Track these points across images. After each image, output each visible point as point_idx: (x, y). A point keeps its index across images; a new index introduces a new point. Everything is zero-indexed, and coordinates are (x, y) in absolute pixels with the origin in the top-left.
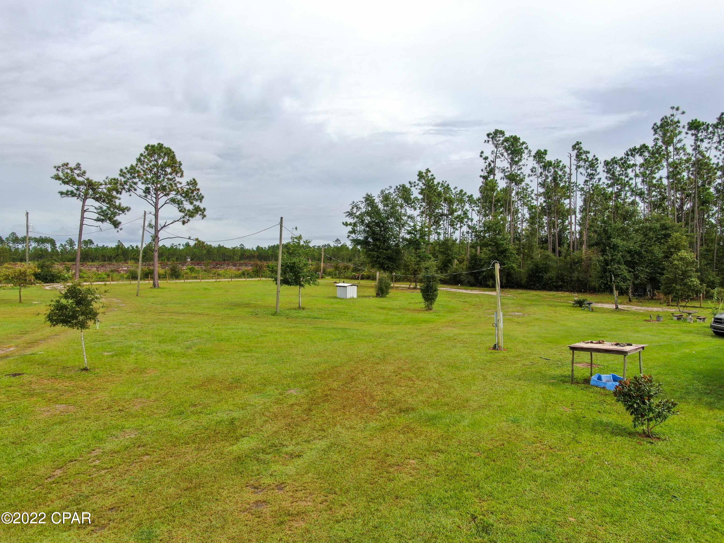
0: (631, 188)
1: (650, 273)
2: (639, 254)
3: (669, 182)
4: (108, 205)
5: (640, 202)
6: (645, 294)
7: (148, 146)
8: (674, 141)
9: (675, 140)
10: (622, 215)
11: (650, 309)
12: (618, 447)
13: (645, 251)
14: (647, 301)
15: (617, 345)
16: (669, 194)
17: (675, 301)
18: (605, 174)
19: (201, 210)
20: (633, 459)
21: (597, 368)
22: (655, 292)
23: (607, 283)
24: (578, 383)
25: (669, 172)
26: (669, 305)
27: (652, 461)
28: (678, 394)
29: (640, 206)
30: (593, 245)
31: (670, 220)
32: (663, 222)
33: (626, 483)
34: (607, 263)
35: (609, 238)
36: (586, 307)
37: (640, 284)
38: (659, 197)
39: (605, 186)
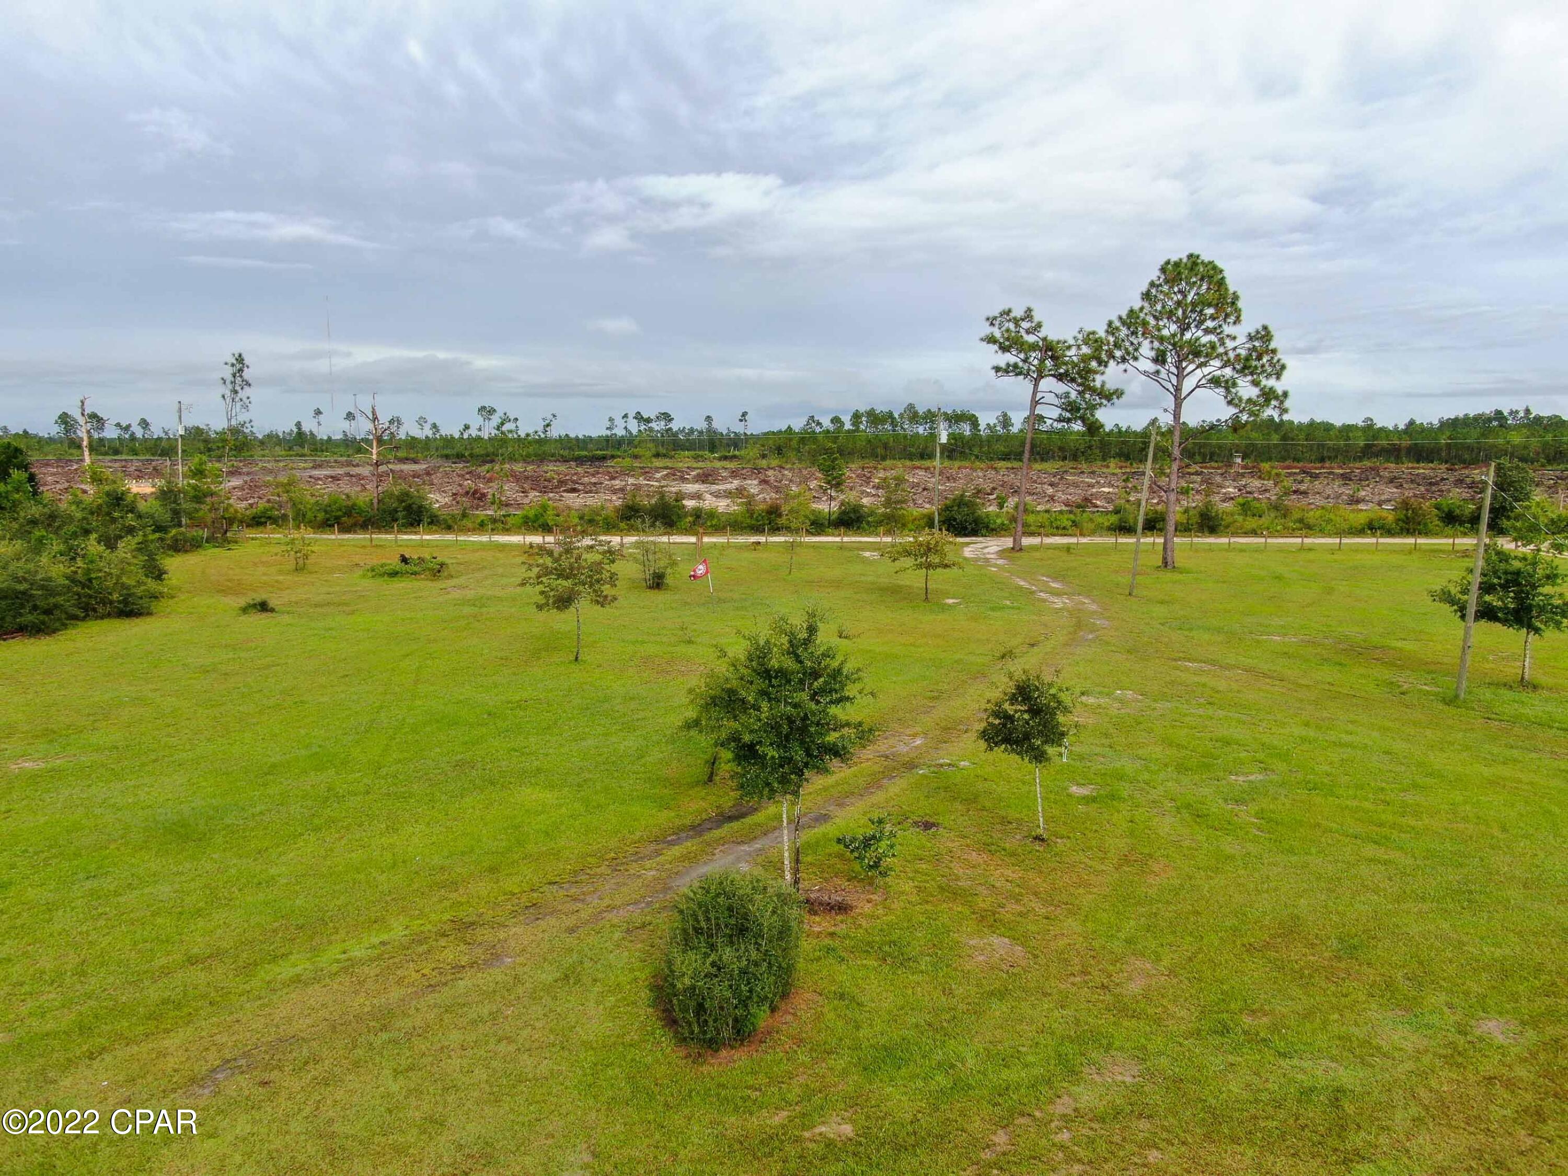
4: (1080, 388)
7: (1168, 263)
19: (1276, 398)
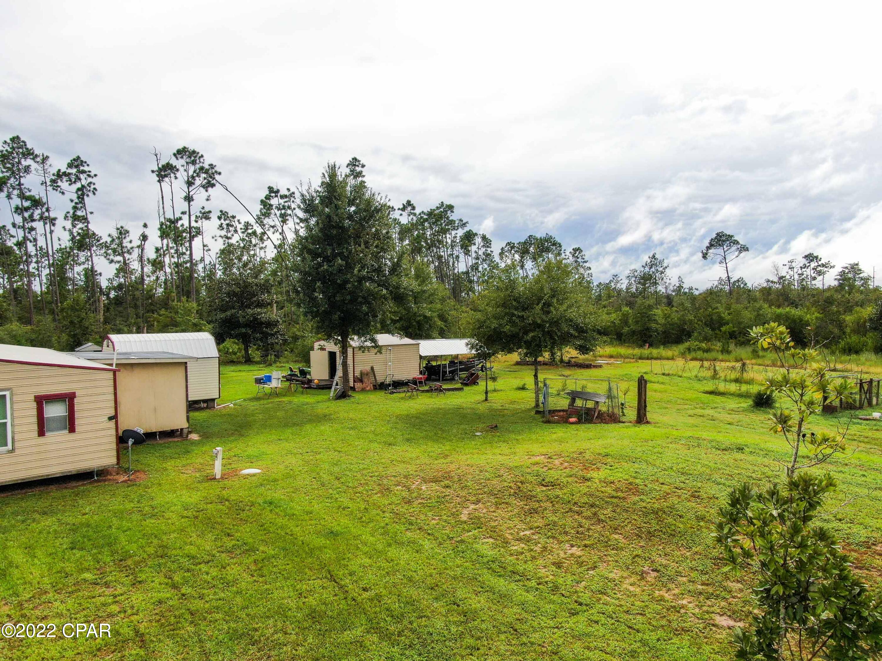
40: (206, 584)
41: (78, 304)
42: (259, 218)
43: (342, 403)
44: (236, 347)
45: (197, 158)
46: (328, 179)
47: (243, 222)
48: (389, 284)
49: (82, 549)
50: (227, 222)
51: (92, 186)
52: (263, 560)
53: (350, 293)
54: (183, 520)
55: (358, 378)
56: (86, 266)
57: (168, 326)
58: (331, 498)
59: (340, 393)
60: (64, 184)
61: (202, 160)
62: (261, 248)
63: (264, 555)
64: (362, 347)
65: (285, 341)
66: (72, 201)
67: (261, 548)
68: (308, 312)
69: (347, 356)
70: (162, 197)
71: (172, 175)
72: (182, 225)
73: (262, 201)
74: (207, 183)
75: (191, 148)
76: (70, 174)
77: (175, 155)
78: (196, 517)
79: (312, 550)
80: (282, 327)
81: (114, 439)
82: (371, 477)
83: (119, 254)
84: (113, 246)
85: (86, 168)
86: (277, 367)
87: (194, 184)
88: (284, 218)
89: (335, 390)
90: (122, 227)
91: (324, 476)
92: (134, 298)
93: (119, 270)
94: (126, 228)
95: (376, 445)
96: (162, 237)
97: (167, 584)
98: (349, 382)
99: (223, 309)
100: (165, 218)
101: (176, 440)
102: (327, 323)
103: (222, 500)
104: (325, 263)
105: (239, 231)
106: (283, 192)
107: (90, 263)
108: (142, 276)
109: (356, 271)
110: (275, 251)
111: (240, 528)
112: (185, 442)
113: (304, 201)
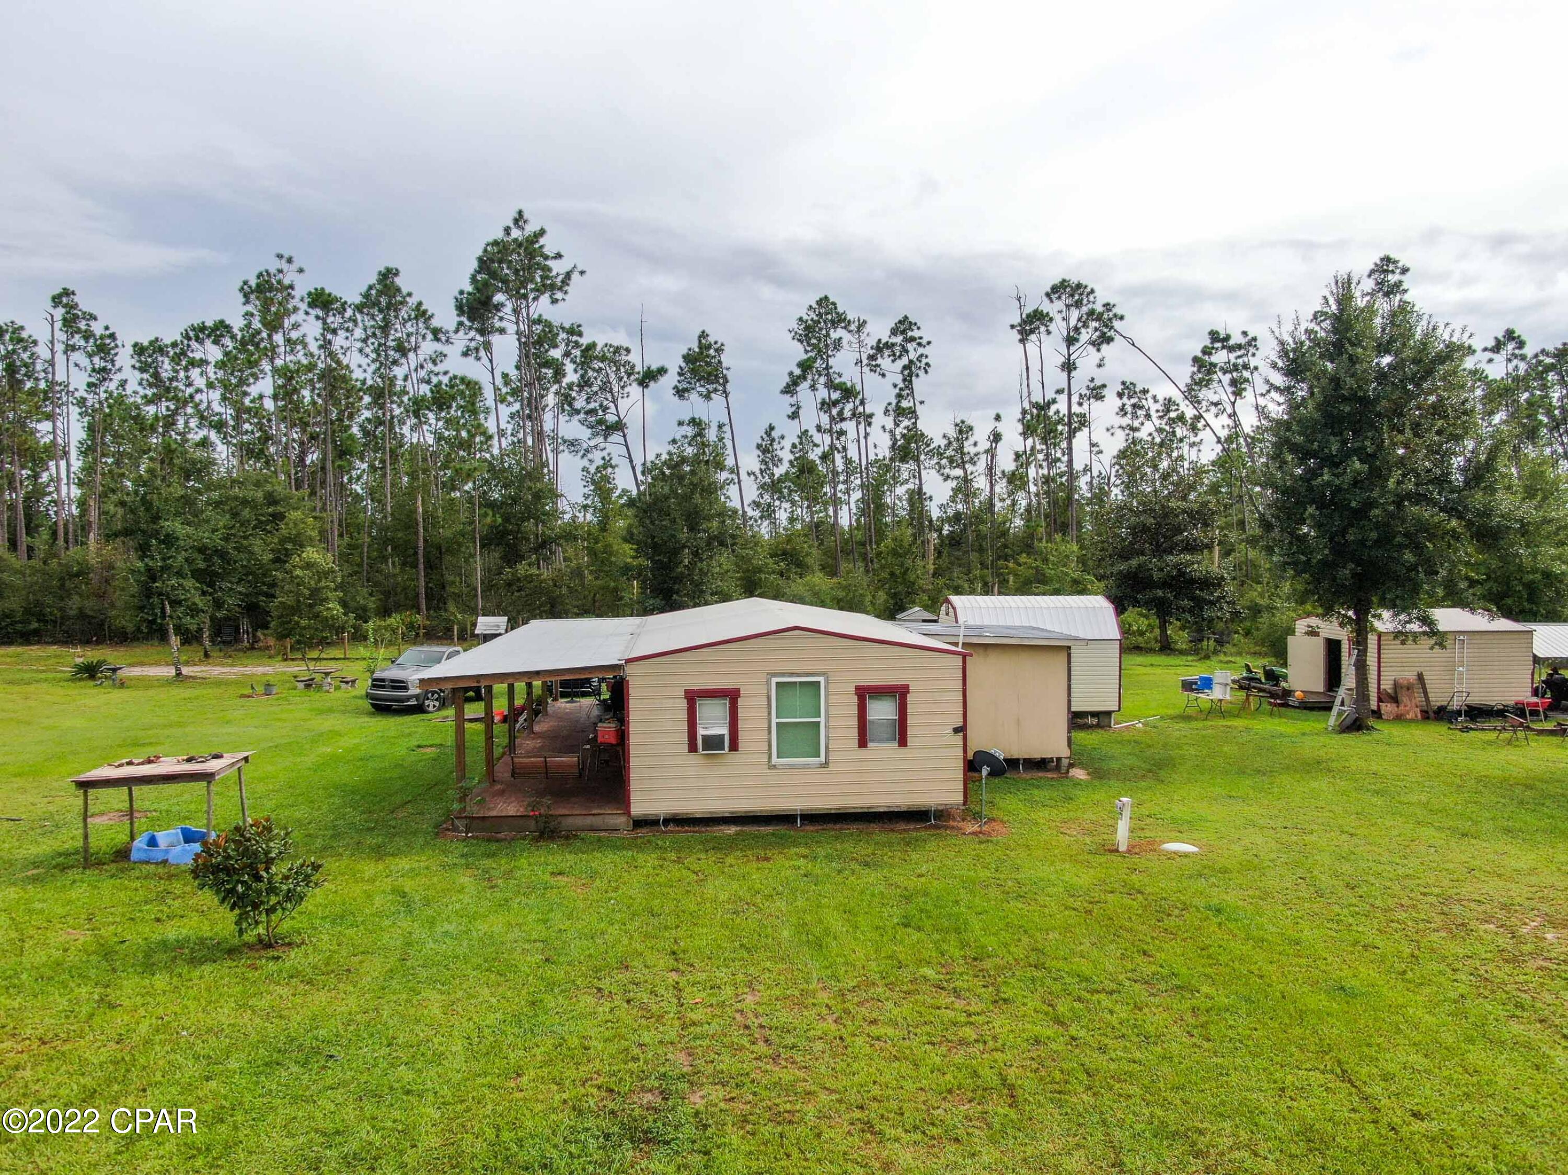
0: (199, 411)
1: (246, 595)
2: (222, 554)
3: (276, 406)
5: (218, 442)
6: (238, 640)
8: (286, 326)
9: (287, 323)
10: (181, 469)
11: (248, 670)
12: (208, 989)
13: (235, 548)
14: (241, 654)
15: (189, 760)
16: (278, 429)
17: (298, 650)
18: (138, 375)
20: (242, 1006)
21: (143, 820)
22: (259, 634)
23: (153, 622)
24: (100, 863)
25: (277, 388)
26: (286, 660)
27: (281, 997)
28: (319, 843)
29: (218, 449)
30: (116, 535)
31: (280, 484)
32: (268, 488)
33: (233, 1065)
34: (152, 575)
35: (156, 518)
36: (106, 677)
37: (227, 619)
38: (257, 435)
39: (139, 401)
40: (1109, 1029)
41: (901, 546)
42: (1190, 390)
43: (1351, 739)
44: (1143, 623)
45: (1084, 297)
46: (1334, 307)
47: (1160, 398)
48: (1465, 507)
49: (919, 929)
50: (1133, 401)
51: (924, 361)
52: (1207, 1011)
53: (1377, 526)
54: (1067, 913)
55: (1388, 694)
56: (910, 486)
57: (1031, 582)
58: (1339, 922)
59: (1349, 721)
60: (885, 362)
61: (1091, 298)
62: (1192, 445)
63: (1210, 1004)
64: (1400, 632)
65: (1236, 614)
66: (895, 386)
67: (1205, 989)
68: (1289, 564)
69: (1365, 650)
70: (1027, 368)
71: (1043, 329)
72: (1057, 412)
73: (1196, 360)
74: (1099, 337)
75: (1074, 280)
76: (893, 345)
77: (1048, 295)
78: (1089, 912)
79: (1302, 1014)
80: (1230, 588)
81: (961, 764)
82: (1424, 894)
83: (958, 466)
84: (949, 453)
85: (915, 333)
86: (1221, 662)
87: (1077, 340)
88: (1238, 387)
89: (1340, 713)
90: (963, 422)
91: (1323, 878)
92: (979, 536)
93: (956, 491)
94: (968, 422)
95: (1431, 832)
96: (1025, 435)
97: (1046, 1014)
98: (1368, 700)
99: (1125, 555)
100: (1030, 402)
101: (1049, 775)
102: (1326, 584)
103: (1133, 891)
104: (1326, 470)
105: (1154, 415)
106: (1237, 339)
107: (917, 481)
108: (991, 499)
109: (1391, 483)
110: (1219, 448)
111: (1166, 946)
112: (1065, 782)
113: (1284, 353)
